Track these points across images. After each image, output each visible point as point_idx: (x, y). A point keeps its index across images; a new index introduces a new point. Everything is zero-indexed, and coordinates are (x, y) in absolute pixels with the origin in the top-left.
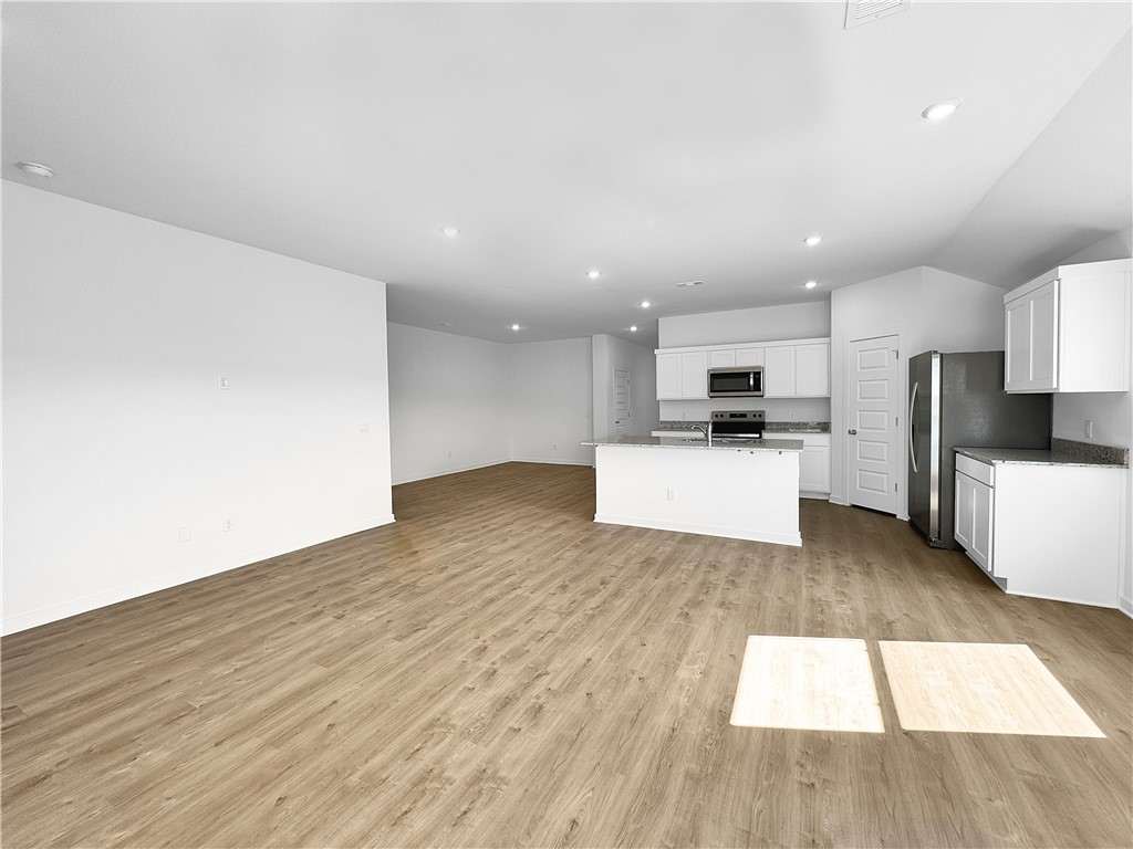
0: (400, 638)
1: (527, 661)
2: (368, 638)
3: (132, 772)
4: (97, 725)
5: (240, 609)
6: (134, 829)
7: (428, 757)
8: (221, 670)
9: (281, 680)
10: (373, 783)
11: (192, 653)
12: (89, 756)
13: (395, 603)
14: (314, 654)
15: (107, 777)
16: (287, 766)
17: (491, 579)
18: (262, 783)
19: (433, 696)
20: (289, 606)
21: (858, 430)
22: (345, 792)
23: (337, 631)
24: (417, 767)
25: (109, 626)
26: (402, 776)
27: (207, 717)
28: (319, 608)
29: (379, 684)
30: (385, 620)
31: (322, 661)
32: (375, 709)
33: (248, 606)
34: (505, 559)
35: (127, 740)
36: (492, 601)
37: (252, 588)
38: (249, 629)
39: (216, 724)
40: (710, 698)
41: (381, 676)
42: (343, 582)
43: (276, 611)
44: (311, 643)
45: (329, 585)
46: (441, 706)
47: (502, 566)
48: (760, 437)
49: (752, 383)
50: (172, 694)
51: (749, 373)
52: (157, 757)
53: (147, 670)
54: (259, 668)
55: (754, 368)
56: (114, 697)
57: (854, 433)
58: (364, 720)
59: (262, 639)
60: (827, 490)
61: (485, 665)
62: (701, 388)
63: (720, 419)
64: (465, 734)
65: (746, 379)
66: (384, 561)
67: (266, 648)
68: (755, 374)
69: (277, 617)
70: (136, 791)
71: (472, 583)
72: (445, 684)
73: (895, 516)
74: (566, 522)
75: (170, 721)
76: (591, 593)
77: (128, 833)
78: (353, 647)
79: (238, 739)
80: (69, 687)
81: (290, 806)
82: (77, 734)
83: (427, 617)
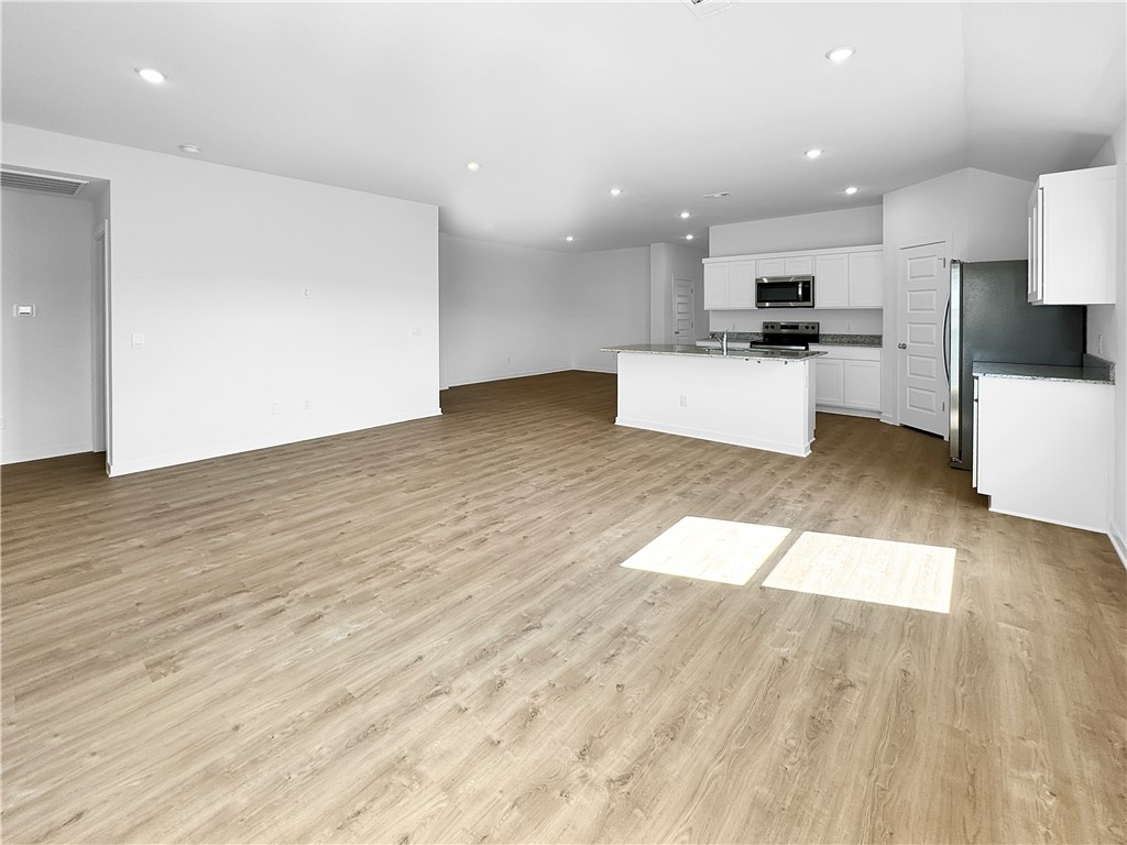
0: (407, 492)
1: (492, 514)
2: (386, 489)
3: (223, 541)
4: (209, 517)
5: (307, 464)
6: (221, 564)
7: (394, 556)
8: (285, 498)
9: (321, 507)
10: (357, 563)
11: (269, 487)
12: (202, 531)
13: (415, 470)
14: (348, 494)
15: (210, 541)
16: (310, 549)
17: (497, 460)
18: (293, 555)
19: (414, 526)
20: (341, 465)
21: (908, 344)
22: (339, 565)
23: (366, 484)
24: (387, 559)
25: (225, 467)
26: (374, 562)
27: (272, 520)
28: (359, 469)
29: (381, 516)
30: (402, 480)
31: (350, 499)
32: (374, 528)
33: (312, 463)
34: (517, 447)
35: (224, 526)
36: (488, 475)
37: (318, 452)
38: (308, 477)
39: (274, 525)
40: (618, 549)
41: (385, 511)
42: (383, 453)
43: (329, 468)
44: (348, 488)
45: (372, 455)
46: (417, 532)
47: (510, 452)
48: (807, 349)
49: (800, 293)
50: (253, 507)
51: (798, 283)
52: (237, 536)
53: (241, 493)
54: (309, 499)
55: (803, 277)
56: (220, 505)
57: (904, 347)
58: (364, 533)
59: (316, 483)
60: (878, 408)
61: (461, 513)
62: (749, 298)
63: (770, 331)
64: (426, 548)
65: (794, 289)
66: (418, 442)
67: (316, 489)
68: (804, 283)
69: (328, 472)
70: (225, 548)
71: (479, 462)
72: (426, 520)
73: (942, 437)
74: (590, 423)
75: (249, 520)
76: (573, 476)
77: (217, 565)
78: (373, 494)
79: (285, 533)
80: (197, 497)
81: (304, 566)
82: (197, 520)
83: (434, 480)
